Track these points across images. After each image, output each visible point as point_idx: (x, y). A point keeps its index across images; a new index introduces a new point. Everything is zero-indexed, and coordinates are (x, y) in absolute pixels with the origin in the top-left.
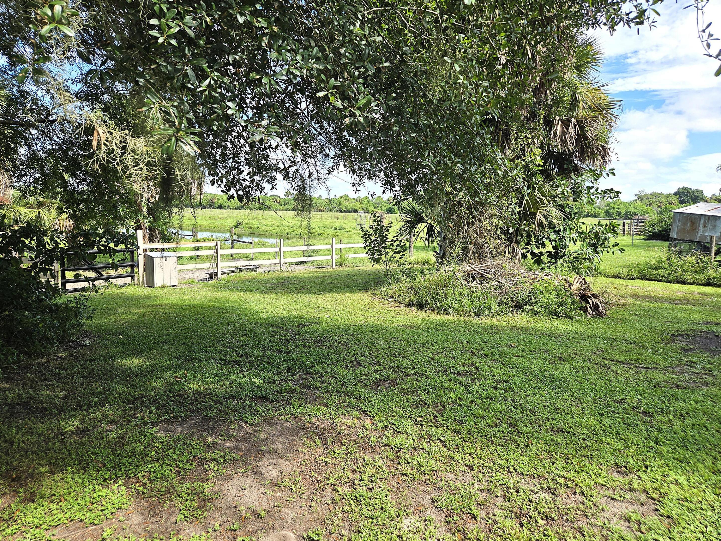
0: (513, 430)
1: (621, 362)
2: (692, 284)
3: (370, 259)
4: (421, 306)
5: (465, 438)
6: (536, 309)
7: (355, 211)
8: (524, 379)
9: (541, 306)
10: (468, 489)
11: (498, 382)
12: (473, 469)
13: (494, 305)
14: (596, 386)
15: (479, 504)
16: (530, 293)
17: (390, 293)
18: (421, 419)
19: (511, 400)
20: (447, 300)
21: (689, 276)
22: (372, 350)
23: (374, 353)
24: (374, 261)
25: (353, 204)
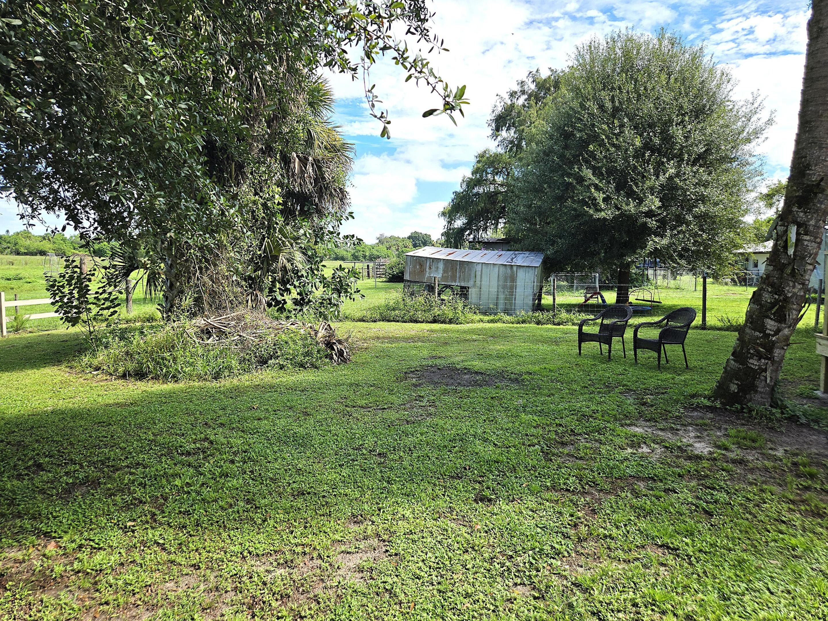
0: (249, 506)
1: (362, 407)
2: (422, 322)
3: (62, 319)
4: (140, 375)
5: (192, 532)
6: (281, 363)
7: (43, 253)
8: (266, 445)
9: (287, 359)
10: (191, 594)
11: (235, 454)
12: (199, 568)
13: (234, 363)
14: (338, 436)
15: (204, 609)
16: (275, 345)
17: (95, 362)
18: (133, 524)
19: (250, 472)
20: (175, 364)
21: (419, 315)
22: (62, 445)
23: (66, 449)
24: (69, 322)
25: (38, 243)
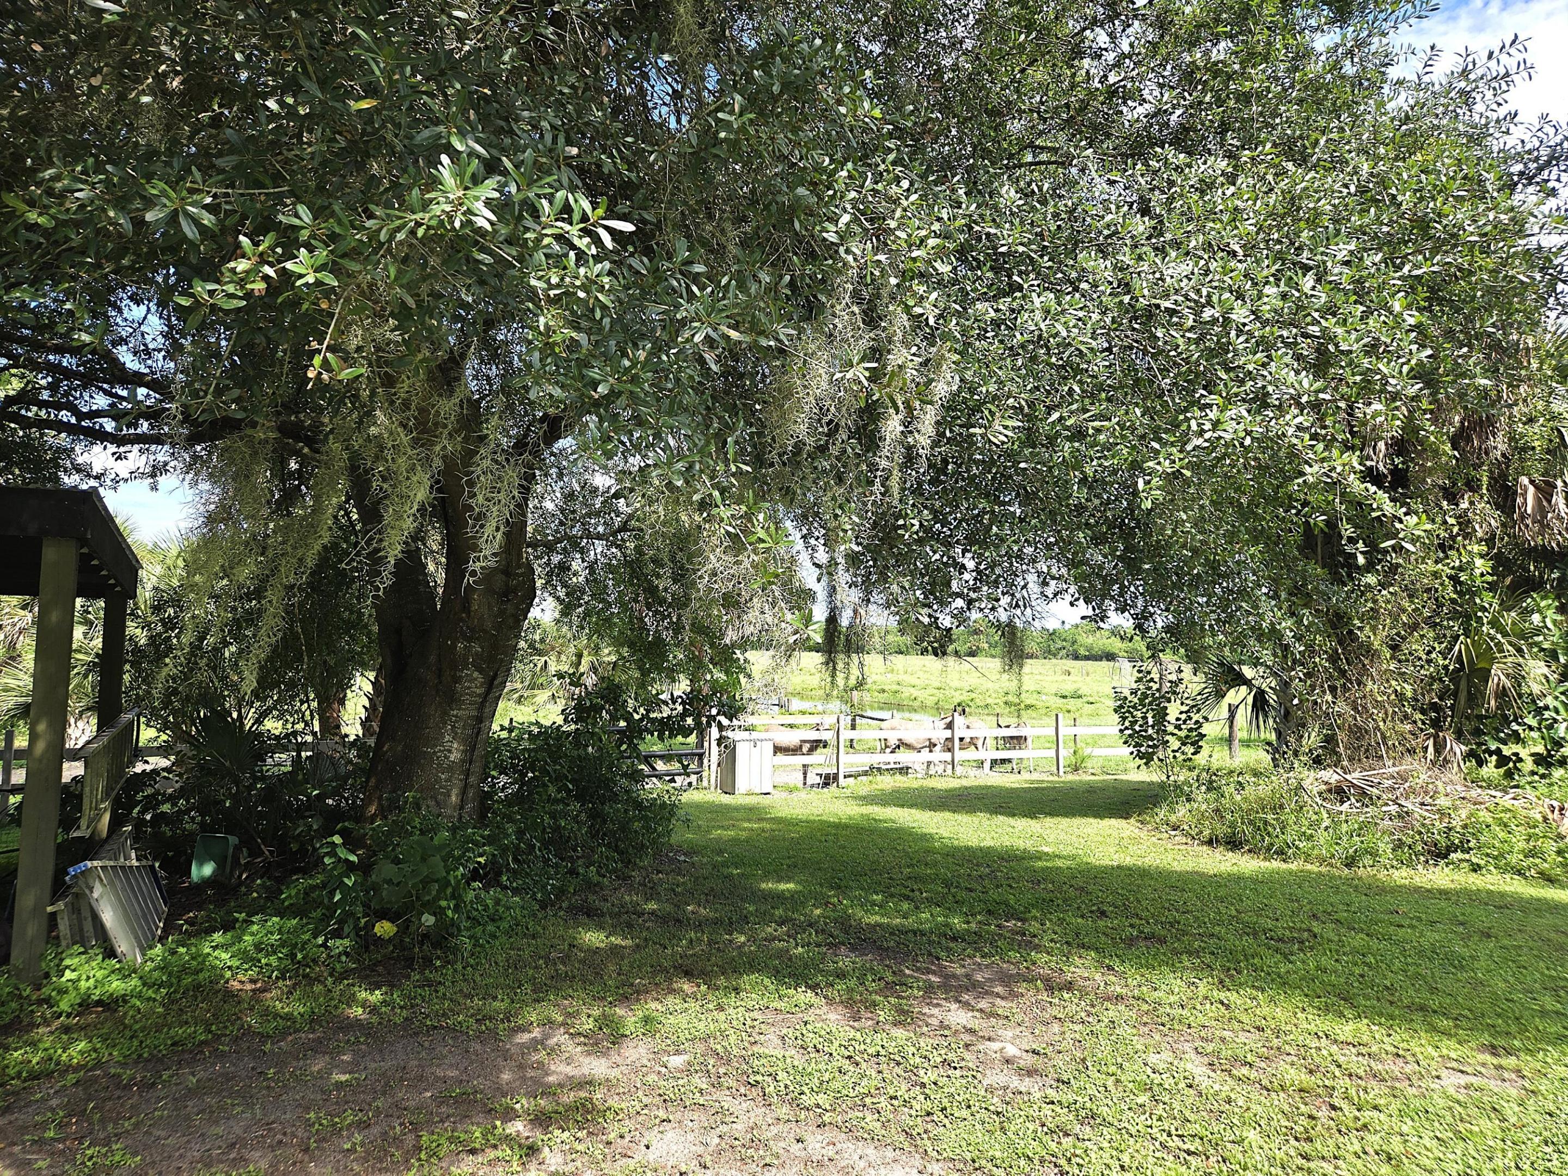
3: (1132, 753)
4: (1233, 843)
6: (1475, 860)
7: (1110, 657)
9: (1488, 855)
13: (1385, 847)
16: (1463, 828)
17: (1173, 818)
20: (1283, 833)
24: (1141, 758)
25: (1105, 641)
